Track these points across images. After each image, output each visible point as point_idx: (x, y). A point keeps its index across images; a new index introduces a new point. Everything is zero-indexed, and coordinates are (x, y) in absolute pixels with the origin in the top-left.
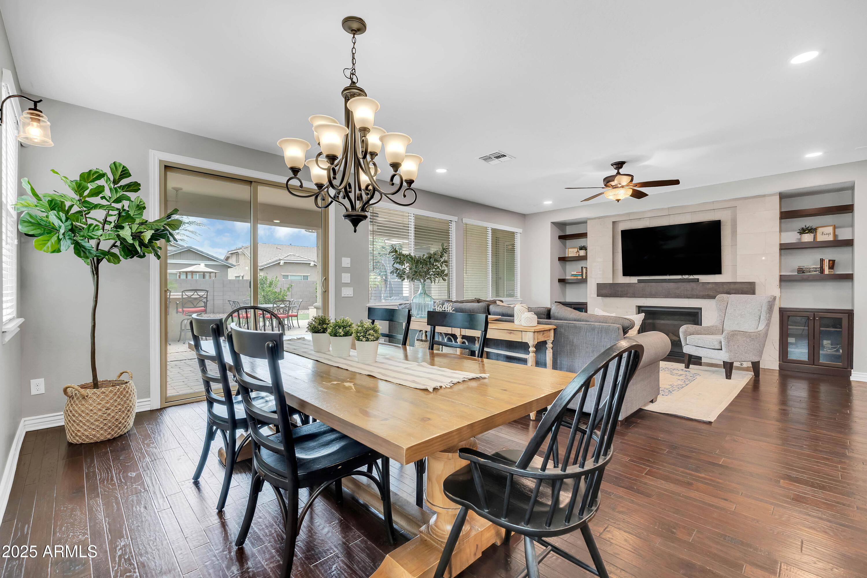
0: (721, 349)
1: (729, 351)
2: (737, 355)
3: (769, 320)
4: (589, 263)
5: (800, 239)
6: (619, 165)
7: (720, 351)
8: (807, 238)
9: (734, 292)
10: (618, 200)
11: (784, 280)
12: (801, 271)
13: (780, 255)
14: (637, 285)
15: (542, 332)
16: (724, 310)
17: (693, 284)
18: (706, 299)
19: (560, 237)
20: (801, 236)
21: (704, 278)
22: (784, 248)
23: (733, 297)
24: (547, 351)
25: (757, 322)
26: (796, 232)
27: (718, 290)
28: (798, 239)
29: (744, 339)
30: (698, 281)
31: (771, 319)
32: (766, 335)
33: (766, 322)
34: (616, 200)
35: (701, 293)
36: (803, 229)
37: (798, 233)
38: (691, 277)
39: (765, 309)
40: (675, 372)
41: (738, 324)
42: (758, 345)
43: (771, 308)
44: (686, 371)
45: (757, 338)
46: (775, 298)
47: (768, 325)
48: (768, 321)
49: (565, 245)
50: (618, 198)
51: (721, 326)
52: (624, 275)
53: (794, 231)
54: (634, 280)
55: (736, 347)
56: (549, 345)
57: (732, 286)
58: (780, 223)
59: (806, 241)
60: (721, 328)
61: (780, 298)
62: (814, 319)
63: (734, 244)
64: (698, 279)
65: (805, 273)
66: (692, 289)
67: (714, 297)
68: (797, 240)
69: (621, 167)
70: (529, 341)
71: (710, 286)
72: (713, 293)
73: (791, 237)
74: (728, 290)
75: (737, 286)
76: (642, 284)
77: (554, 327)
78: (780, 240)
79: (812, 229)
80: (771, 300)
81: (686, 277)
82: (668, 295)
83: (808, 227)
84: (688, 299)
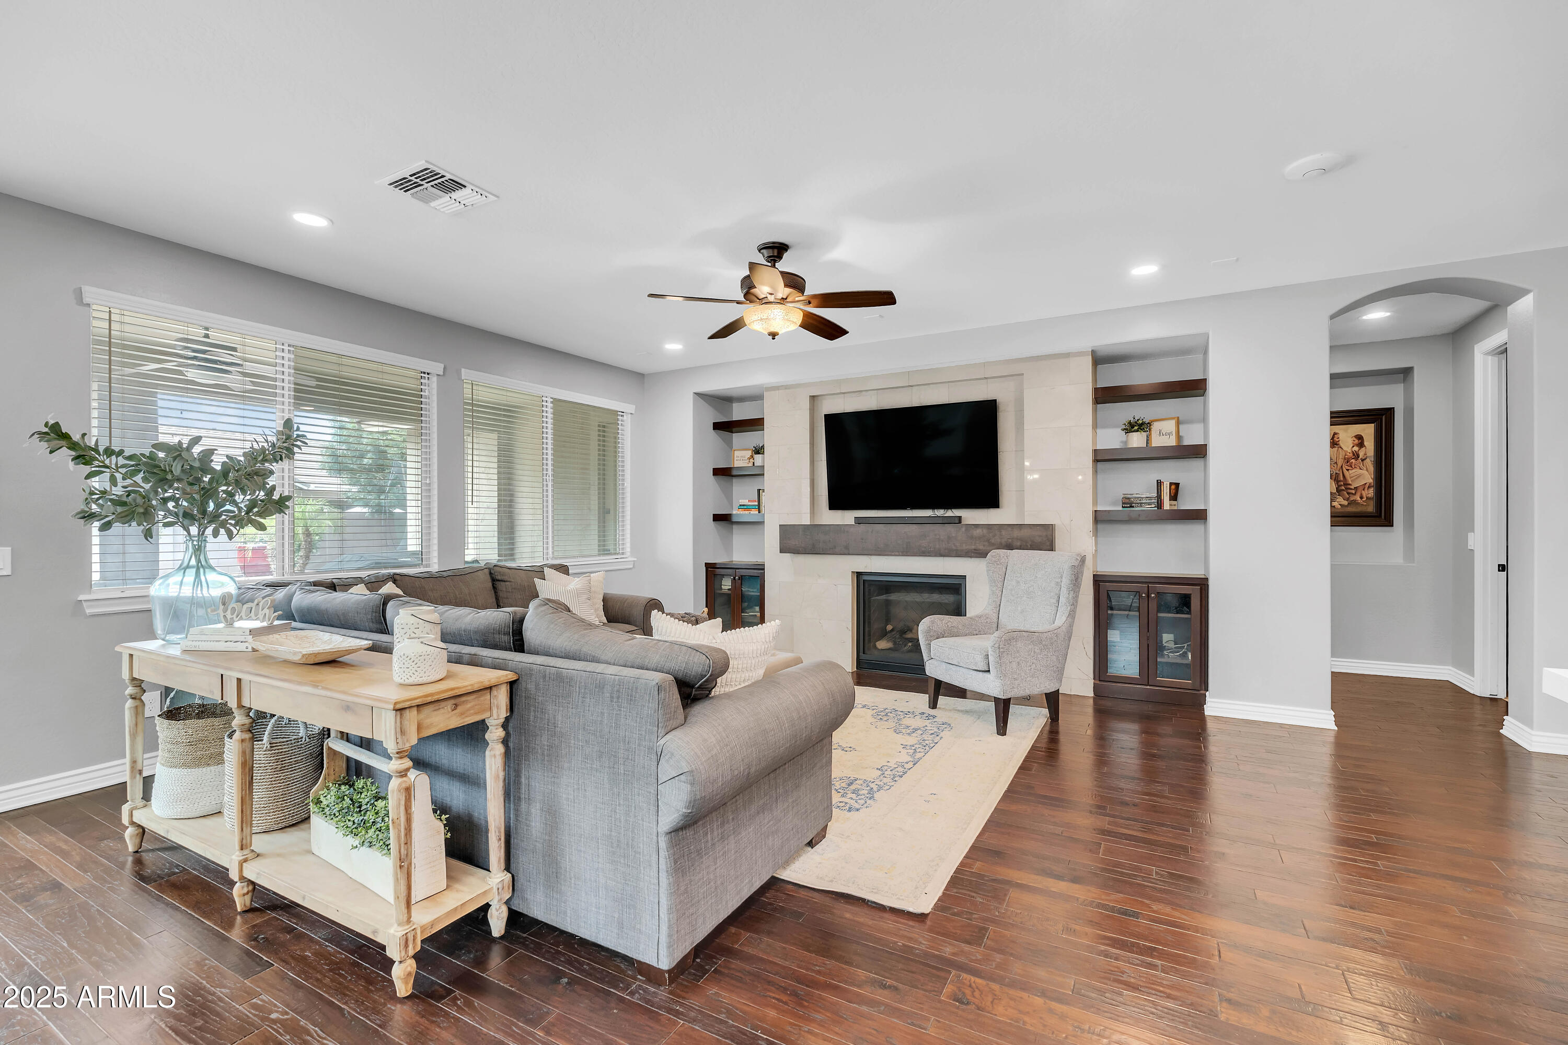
0: (989, 671)
1: (1002, 675)
2: (1016, 682)
3: (1074, 604)
4: (768, 482)
5: (1126, 443)
6: (776, 251)
7: (986, 675)
8: (1137, 440)
9: (1019, 544)
10: (773, 335)
11: (1100, 519)
12: (1128, 503)
13: (1095, 472)
14: (852, 529)
15: (453, 701)
16: (1000, 582)
17: (950, 528)
18: (973, 559)
19: (717, 426)
20: (1128, 436)
21: (972, 516)
22: (1101, 458)
23: (1016, 556)
24: (487, 753)
25: (1054, 608)
26: (1119, 430)
27: (993, 541)
28: (1122, 442)
29: (1030, 647)
30: (960, 522)
31: (1077, 602)
32: (1069, 635)
33: (1069, 608)
34: (770, 334)
35: (965, 547)
36: (1130, 423)
37: (1123, 430)
38: (950, 513)
39: (1066, 581)
40: (907, 721)
41: (1022, 612)
42: (1054, 658)
43: (1076, 579)
44: (929, 717)
45: (1052, 644)
46: (1083, 560)
47: (1072, 615)
48: (1073, 607)
49: (730, 444)
50: (773, 330)
51: (995, 615)
52: (830, 509)
53: (1115, 426)
54: (847, 517)
55: (1014, 665)
56: (495, 734)
57: (1016, 533)
58: (1095, 411)
59: (1135, 445)
60: (996, 620)
61: (1095, 556)
62: (1148, 596)
63: (1020, 450)
64: (960, 518)
65: (1133, 507)
66: (949, 538)
67: (982, 555)
68: (1122, 445)
69: (780, 257)
70: (386, 737)
71: (978, 532)
72: (984, 546)
73: (1113, 439)
74: (1010, 541)
75: (1025, 533)
76: (862, 527)
77: (511, 676)
78: (1094, 441)
79: (1143, 424)
80: (1076, 564)
81: (940, 512)
82: (908, 551)
83: (1138, 420)
84: (941, 558)
